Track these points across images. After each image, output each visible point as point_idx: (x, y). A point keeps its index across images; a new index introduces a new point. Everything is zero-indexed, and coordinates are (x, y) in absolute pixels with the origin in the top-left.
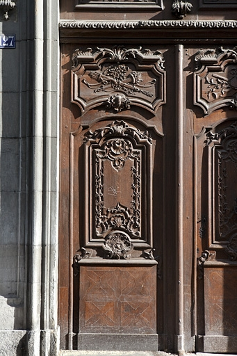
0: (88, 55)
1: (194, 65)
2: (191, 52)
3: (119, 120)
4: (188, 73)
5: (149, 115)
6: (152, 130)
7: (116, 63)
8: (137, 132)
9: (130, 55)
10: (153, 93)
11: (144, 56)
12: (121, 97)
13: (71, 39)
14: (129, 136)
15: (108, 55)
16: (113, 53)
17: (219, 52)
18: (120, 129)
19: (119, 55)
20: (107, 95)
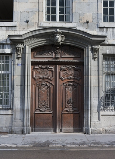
0: (37, 67)
1: (61, 69)
2: (60, 66)
3: (44, 81)
4: (59, 71)
5: (51, 80)
6: (51, 83)
7: (43, 69)
8: (48, 84)
9: (46, 67)
10: (52, 75)
11: (49, 67)
12: (44, 76)
13: (33, 63)
14: (46, 85)
15: (41, 67)
16: (43, 67)
17: (66, 66)
18: (44, 83)
19: (44, 67)
20: (41, 76)
